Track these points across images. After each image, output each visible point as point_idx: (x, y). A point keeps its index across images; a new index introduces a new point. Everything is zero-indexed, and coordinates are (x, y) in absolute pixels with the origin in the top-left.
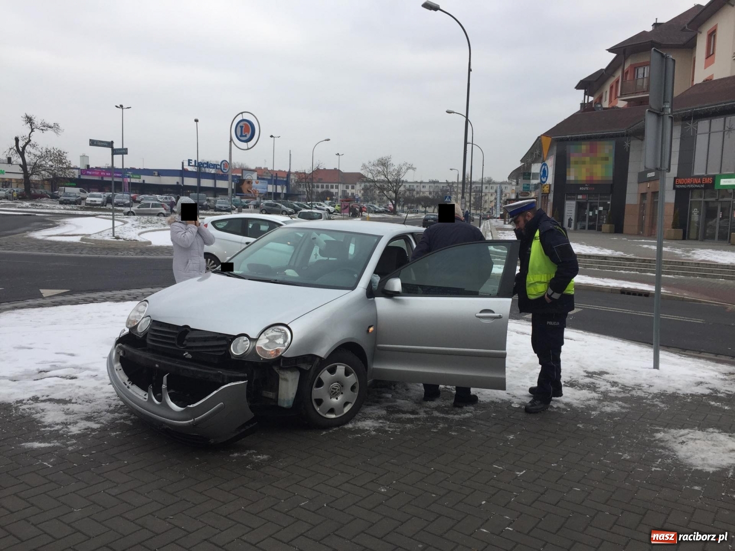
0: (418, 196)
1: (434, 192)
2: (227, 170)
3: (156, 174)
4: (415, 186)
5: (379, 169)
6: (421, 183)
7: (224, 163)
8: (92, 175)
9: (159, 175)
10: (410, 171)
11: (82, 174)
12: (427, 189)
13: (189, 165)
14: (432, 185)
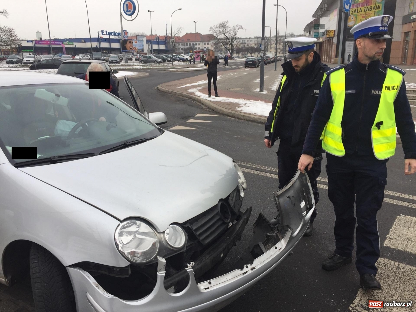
0: (248, 46)
1: (257, 44)
2: (127, 36)
3: (83, 41)
4: (246, 41)
5: (221, 30)
6: (250, 38)
7: (124, 32)
8: (42, 44)
9: (85, 42)
10: (240, 30)
11: (36, 44)
12: (253, 42)
13: (102, 34)
14: (257, 39)
